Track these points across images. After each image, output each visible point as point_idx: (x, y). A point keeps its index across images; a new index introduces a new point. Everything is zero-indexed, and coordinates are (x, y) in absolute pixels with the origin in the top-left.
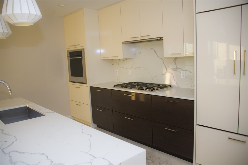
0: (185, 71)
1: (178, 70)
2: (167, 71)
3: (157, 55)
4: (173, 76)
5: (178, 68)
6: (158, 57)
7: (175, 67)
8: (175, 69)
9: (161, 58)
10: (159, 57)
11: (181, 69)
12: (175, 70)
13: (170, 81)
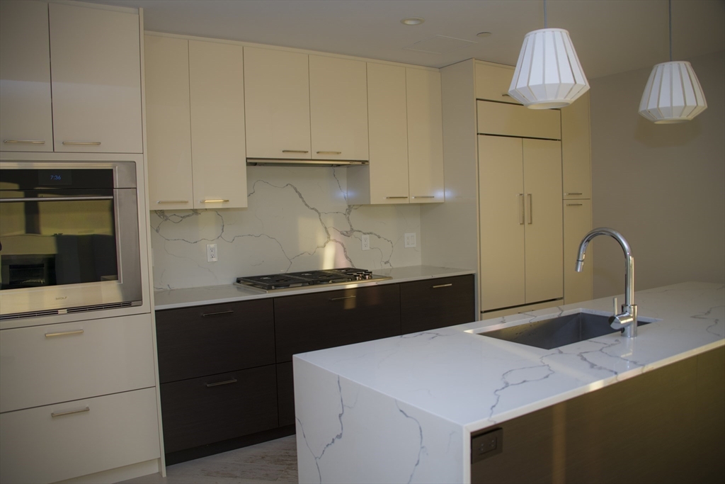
0: (368, 236)
1: (355, 233)
2: (329, 238)
3: (304, 201)
4: (345, 249)
5: (354, 229)
6: (306, 205)
7: (349, 229)
8: (347, 232)
9: (313, 209)
10: (308, 207)
11: (360, 231)
12: (346, 234)
13: (335, 262)
